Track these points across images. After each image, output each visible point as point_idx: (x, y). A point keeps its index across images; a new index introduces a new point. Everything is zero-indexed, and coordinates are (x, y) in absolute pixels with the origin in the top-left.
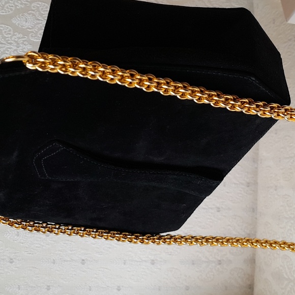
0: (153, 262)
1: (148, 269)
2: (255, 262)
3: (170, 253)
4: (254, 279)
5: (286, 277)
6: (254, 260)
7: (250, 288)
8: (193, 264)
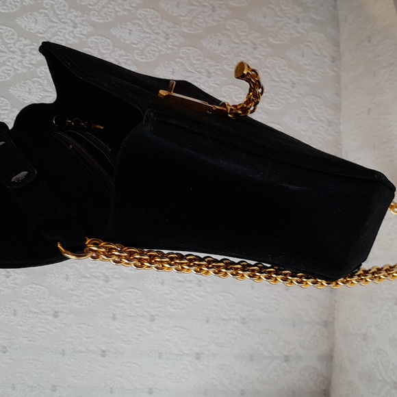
1: (191, 365)
3: (221, 345)
7: (325, 395)
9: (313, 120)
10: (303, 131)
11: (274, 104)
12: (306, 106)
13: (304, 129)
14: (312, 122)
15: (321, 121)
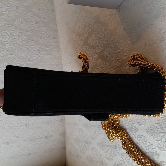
0: (8, 143)
1: (5, 147)
2: (65, 134)
3: (17, 137)
4: (65, 144)
5: (81, 140)
6: (65, 133)
7: (64, 149)
8: (31, 141)
9: (47, 37)
10: (43, 42)
11: (29, 32)
12: (43, 32)
13: (44, 41)
14: (46, 38)
15: (51, 37)
